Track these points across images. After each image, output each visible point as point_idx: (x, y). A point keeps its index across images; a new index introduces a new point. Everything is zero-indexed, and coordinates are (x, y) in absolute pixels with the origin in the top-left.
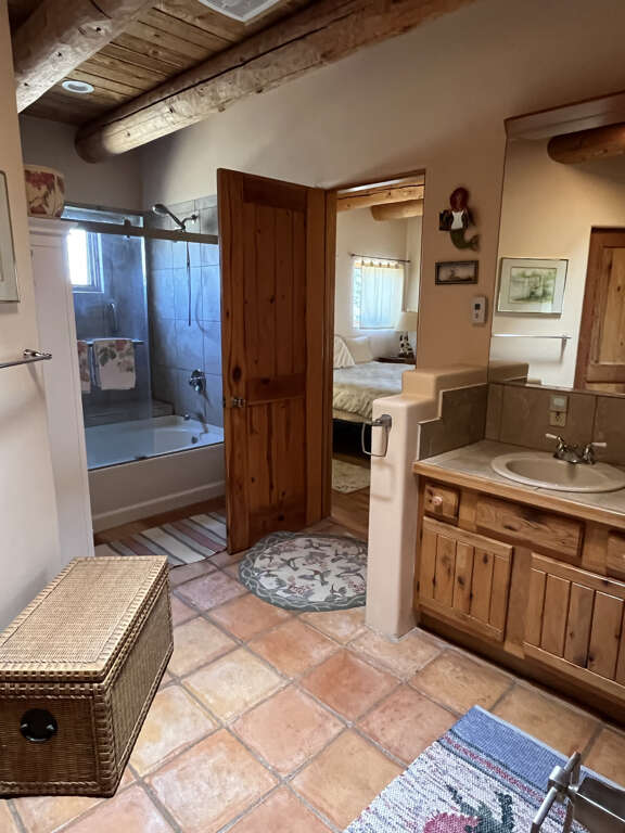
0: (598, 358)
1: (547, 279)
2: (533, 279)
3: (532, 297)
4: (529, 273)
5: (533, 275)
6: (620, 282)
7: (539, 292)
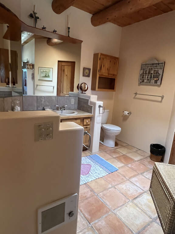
0: (63, 91)
5: (46, 71)
6: (67, 74)
7: (47, 75)
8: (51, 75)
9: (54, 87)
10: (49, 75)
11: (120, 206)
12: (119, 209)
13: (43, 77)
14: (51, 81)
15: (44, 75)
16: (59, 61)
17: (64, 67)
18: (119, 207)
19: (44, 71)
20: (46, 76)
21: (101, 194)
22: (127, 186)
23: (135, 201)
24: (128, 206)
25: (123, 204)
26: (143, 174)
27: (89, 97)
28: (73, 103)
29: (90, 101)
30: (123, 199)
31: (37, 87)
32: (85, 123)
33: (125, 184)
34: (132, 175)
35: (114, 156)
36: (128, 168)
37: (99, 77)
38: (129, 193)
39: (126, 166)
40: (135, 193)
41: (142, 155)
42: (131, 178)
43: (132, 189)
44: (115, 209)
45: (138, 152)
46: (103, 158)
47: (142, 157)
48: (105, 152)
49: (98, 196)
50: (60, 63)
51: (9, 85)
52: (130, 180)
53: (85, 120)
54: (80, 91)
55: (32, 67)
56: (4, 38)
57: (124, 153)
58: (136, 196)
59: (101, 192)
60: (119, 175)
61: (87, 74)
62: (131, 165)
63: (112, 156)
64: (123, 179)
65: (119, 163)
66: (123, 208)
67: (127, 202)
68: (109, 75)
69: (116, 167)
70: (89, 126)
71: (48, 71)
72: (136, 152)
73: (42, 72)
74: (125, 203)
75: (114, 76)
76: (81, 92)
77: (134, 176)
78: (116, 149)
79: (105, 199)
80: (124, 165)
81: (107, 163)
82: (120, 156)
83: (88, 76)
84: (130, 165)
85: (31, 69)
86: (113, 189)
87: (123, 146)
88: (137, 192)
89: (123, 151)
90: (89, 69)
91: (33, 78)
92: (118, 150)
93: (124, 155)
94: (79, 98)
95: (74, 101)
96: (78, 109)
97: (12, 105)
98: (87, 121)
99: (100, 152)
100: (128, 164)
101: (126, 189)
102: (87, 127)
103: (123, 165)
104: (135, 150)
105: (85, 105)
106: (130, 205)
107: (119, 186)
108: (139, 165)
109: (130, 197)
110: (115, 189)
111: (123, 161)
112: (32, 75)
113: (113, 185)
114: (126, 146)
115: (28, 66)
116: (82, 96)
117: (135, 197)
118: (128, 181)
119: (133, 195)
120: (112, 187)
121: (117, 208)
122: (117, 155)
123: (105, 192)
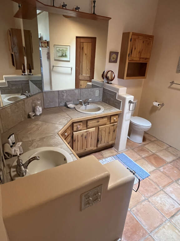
0: (82, 73)
1: (66, 51)
2: (62, 51)
3: (62, 56)
4: (61, 49)
5: (62, 50)
6: (86, 52)
7: (64, 55)
8: (68, 54)
9: (72, 69)
10: (66, 54)
11: (158, 227)
12: (156, 230)
13: (60, 56)
14: (69, 61)
15: (60, 54)
16: (77, 37)
17: (83, 44)
18: (155, 228)
19: (60, 50)
20: (62, 55)
21: (134, 209)
22: (162, 199)
23: (172, 220)
24: (166, 227)
25: (161, 224)
26: (178, 182)
27: (118, 90)
28: (98, 95)
29: (118, 95)
30: (160, 217)
31: (53, 68)
32: (112, 121)
33: (159, 196)
34: (166, 183)
35: (143, 156)
36: (160, 173)
37: (128, 63)
38: (165, 209)
39: (157, 170)
40: (172, 209)
41: (174, 153)
42: (164, 187)
43: (168, 204)
44: (152, 232)
45: (169, 150)
46: (131, 158)
47: (175, 158)
48: (133, 149)
49: (131, 212)
50: (79, 39)
51: (25, 73)
52: (163, 190)
53: (112, 118)
54: (105, 81)
55: (46, 44)
56: (15, 17)
57: (153, 152)
58: (174, 213)
59: (134, 207)
60: (151, 182)
61: (114, 60)
62: (164, 169)
63: (141, 156)
64: (156, 188)
65: (149, 166)
66: (160, 229)
67: (164, 221)
68: (141, 60)
69: (147, 172)
70: (116, 123)
71: (65, 49)
72: (166, 149)
73: (58, 51)
74: (162, 223)
75: (146, 60)
76: (107, 82)
77: (169, 184)
78: (145, 145)
79: (139, 216)
80: (155, 168)
81: (137, 165)
82: (149, 156)
83: (116, 62)
84: (162, 169)
85: (45, 47)
86: (146, 202)
87: (151, 141)
88: (174, 207)
89: (152, 148)
90: (117, 53)
91: (49, 58)
92: (146, 146)
93: (154, 154)
94: (104, 89)
95: (98, 93)
96: (102, 101)
97: (33, 105)
98: (115, 118)
99: (127, 150)
100: (160, 167)
101: (161, 204)
102: (114, 125)
103: (153, 168)
104: (165, 147)
105: (112, 99)
106: (168, 226)
107: (153, 198)
108: (173, 168)
109: (167, 214)
110: (149, 203)
111: (154, 163)
112: (47, 54)
113: (147, 197)
114: (155, 141)
115: (43, 44)
116: (108, 87)
117: (172, 215)
118: (162, 192)
119: (170, 211)
120: (145, 200)
121: (154, 230)
122: (146, 155)
123: (139, 207)
